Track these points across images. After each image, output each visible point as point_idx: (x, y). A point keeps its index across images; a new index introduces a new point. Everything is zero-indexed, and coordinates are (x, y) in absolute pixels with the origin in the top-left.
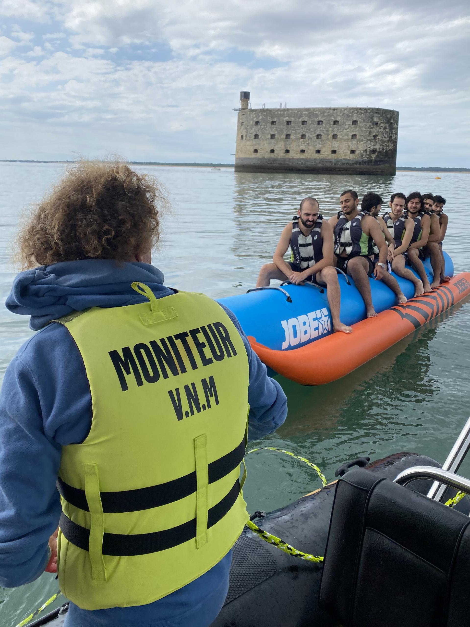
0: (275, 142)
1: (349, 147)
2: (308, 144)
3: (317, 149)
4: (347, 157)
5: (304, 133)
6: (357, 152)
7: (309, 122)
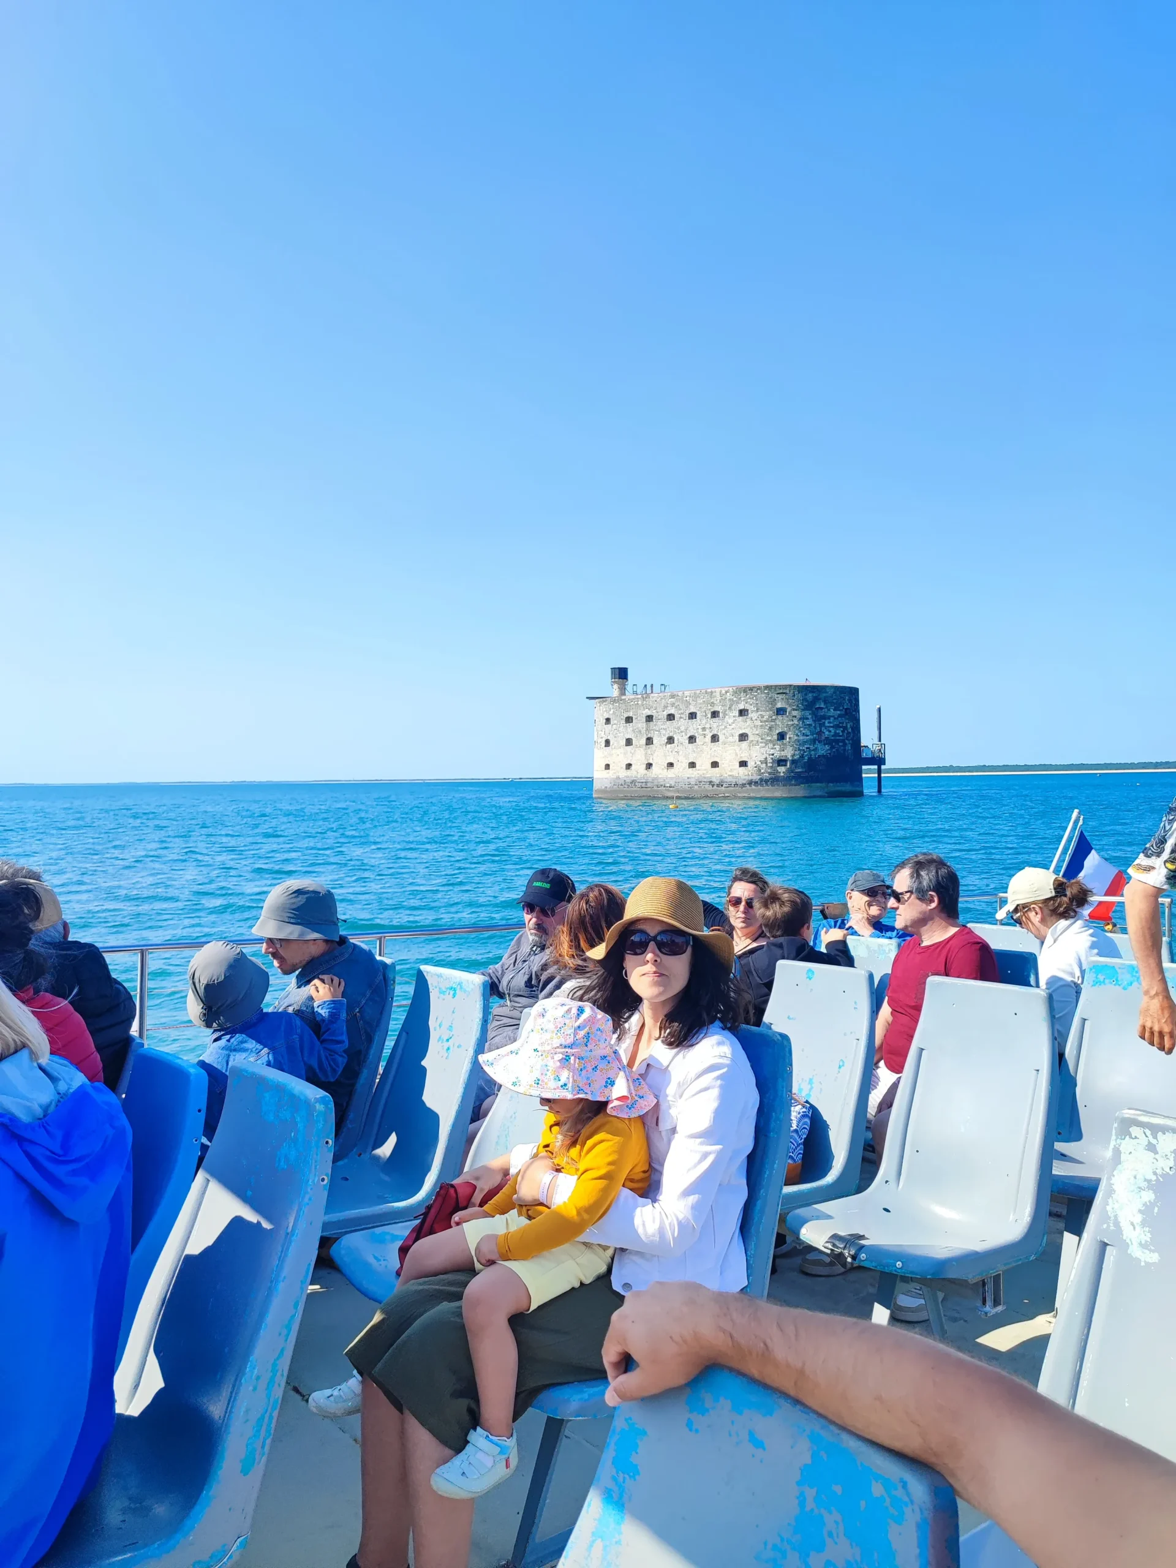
0: (633, 751)
1: (737, 755)
2: (678, 752)
3: (690, 761)
4: (735, 773)
5: (671, 735)
6: (751, 764)
7: (677, 716)
